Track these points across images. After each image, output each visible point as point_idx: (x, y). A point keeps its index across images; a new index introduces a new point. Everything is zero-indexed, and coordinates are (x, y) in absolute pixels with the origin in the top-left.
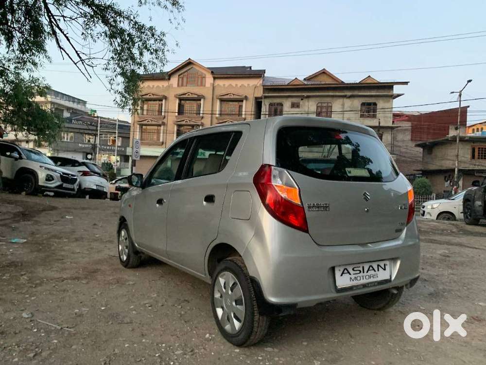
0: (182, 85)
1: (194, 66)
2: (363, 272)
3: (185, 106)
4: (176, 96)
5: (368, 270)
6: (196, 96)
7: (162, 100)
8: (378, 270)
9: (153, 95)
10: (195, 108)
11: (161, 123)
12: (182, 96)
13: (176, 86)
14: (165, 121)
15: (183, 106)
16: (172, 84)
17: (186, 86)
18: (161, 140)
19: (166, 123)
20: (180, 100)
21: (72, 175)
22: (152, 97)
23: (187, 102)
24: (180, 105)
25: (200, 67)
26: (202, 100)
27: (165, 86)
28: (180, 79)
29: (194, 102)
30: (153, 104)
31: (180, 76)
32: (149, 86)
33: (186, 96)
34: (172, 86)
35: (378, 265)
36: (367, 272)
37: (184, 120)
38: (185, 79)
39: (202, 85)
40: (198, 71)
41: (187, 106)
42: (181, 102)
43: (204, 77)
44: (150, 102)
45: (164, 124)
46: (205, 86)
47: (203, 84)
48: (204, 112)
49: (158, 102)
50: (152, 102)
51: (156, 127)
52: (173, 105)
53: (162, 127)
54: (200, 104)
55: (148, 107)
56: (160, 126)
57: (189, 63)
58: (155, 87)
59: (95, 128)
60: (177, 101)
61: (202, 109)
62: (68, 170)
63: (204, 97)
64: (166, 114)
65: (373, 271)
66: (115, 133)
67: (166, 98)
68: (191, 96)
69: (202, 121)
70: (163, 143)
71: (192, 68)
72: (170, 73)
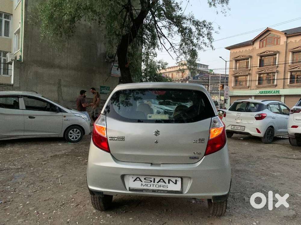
0: (263, 47)
1: (271, 32)
2: (154, 182)
3: (264, 60)
4: (258, 55)
5: (159, 181)
6: (273, 53)
7: (248, 59)
8: (169, 183)
9: (242, 56)
10: (272, 60)
11: (247, 74)
12: (262, 54)
13: (258, 48)
14: (250, 72)
15: (263, 61)
16: (255, 47)
17: (266, 47)
18: (248, 85)
19: (251, 73)
20: (261, 57)
21: (170, 111)
22: (242, 58)
23: (266, 57)
24: (260, 60)
25: (276, 32)
26: (277, 55)
27: (251, 49)
28: (261, 43)
29: (271, 56)
30: (243, 62)
31: (261, 41)
32: (240, 51)
33: (265, 53)
34: (255, 49)
35: (169, 180)
36: (158, 182)
37: (263, 70)
38: (265, 42)
39: (277, 44)
40: (274, 34)
41: (266, 60)
42: (261, 58)
43: (279, 38)
44: (240, 61)
45: (250, 74)
46: (280, 44)
47: (279, 43)
48: (279, 63)
49: (246, 60)
50: (242, 61)
51: (245, 77)
52: (256, 61)
53: (248, 76)
54: (276, 57)
55: (239, 64)
56: (247, 75)
57: (268, 31)
58: (244, 51)
59: (208, 81)
60: (259, 58)
61: (277, 61)
62: (169, 107)
63: (279, 52)
64: (251, 68)
65: (164, 183)
66: (219, 82)
67: (251, 57)
68: (269, 53)
69: (278, 69)
70: (249, 87)
71: (270, 33)
72: (253, 40)
